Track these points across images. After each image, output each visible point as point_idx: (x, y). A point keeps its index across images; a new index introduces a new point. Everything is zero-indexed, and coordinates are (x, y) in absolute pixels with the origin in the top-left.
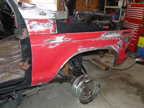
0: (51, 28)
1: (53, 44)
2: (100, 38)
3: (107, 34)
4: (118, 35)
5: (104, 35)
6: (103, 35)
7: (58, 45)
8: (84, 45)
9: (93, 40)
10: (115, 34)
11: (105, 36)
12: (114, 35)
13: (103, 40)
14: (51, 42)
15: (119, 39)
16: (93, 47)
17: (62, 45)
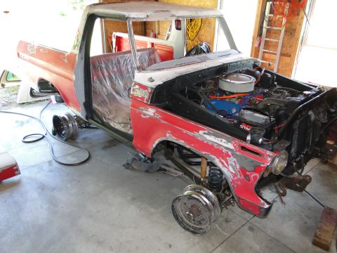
0: (146, 97)
1: (145, 115)
2: (196, 134)
3: (209, 134)
4: (230, 146)
5: (204, 133)
6: (201, 132)
7: (148, 117)
8: (174, 132)
9: (185, 131)
10: (224, 140)
11: (205, 136)
12: (221, 141)
13: (199, 138)
14: (144, 111)
15: (230, 153)
16: (183, 141)
17: (151, 118)
